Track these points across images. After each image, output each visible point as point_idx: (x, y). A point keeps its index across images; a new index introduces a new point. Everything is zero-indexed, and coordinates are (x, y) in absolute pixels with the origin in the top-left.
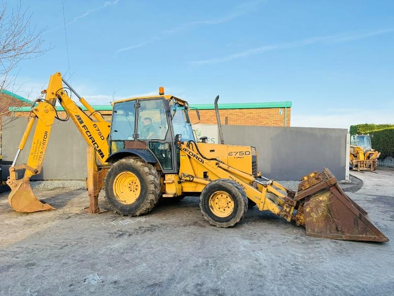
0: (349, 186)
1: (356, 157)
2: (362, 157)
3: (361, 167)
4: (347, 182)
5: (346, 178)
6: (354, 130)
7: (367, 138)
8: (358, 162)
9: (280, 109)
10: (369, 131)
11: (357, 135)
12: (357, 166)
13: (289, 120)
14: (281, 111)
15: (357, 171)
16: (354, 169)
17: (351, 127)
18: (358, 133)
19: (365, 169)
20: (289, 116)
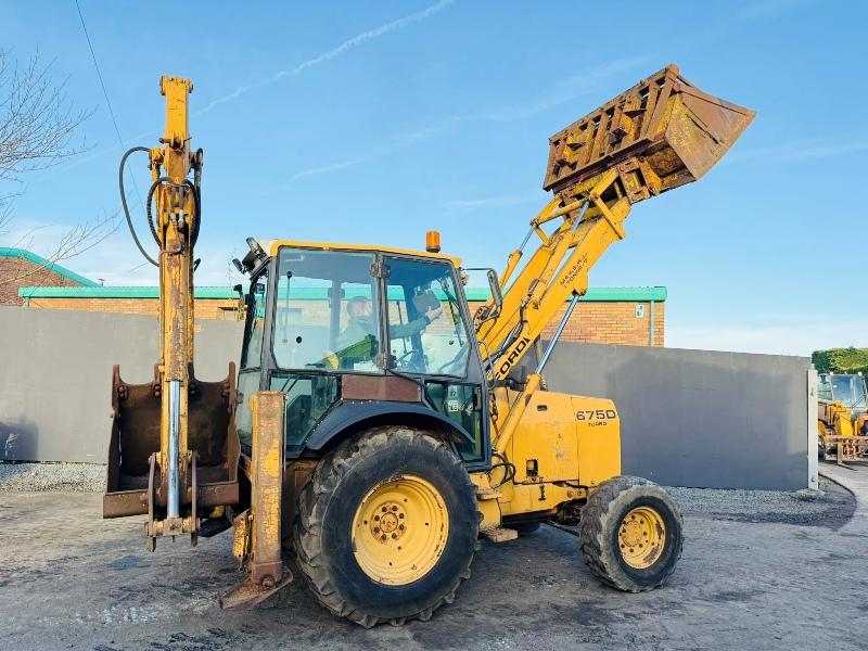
0: (819, 508)
1: (831, 427)
2: (846, 430)
3: (845, 453)
4: (813, 494)
5: (811, 485)
6: (822, 361)
7: (857, 384)
8: (837, 440)
9: (638, 305)
10: (859, 366)
11: (832, 373)
12: (834, 451)
13: (661, 332)
14: (642, 310)
15: (835, 462)
16: (828, 457)
17: (815, 355)
18: (833, 370)
19: (857, 459)
20: (660, 322)
